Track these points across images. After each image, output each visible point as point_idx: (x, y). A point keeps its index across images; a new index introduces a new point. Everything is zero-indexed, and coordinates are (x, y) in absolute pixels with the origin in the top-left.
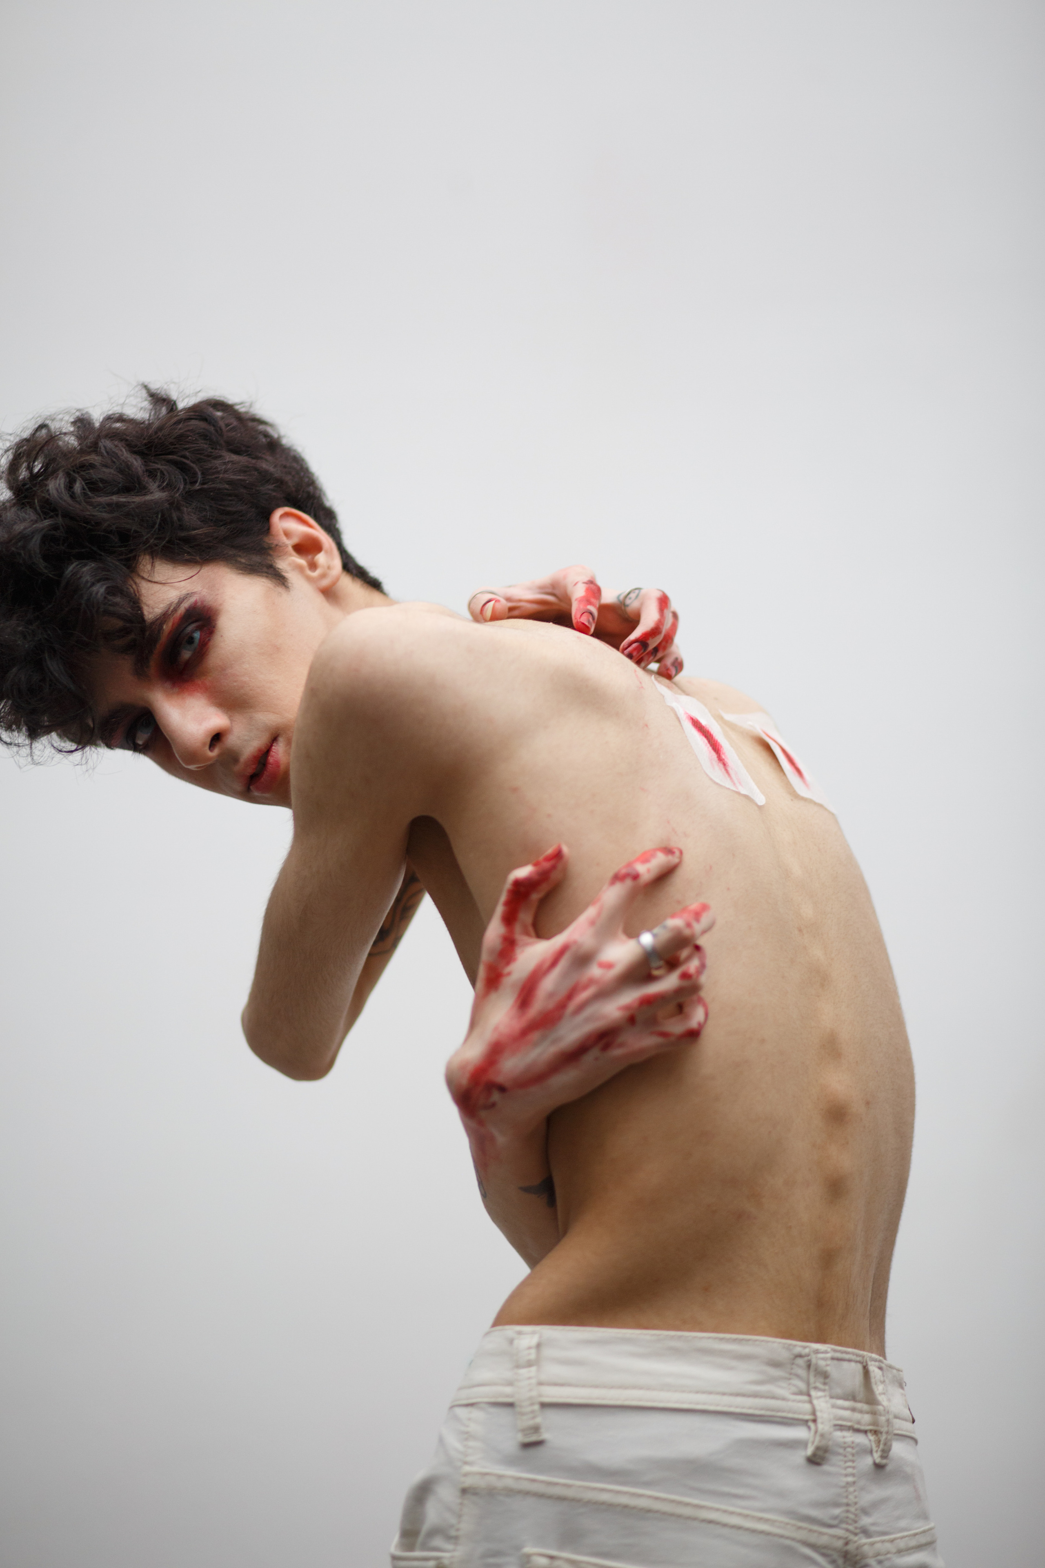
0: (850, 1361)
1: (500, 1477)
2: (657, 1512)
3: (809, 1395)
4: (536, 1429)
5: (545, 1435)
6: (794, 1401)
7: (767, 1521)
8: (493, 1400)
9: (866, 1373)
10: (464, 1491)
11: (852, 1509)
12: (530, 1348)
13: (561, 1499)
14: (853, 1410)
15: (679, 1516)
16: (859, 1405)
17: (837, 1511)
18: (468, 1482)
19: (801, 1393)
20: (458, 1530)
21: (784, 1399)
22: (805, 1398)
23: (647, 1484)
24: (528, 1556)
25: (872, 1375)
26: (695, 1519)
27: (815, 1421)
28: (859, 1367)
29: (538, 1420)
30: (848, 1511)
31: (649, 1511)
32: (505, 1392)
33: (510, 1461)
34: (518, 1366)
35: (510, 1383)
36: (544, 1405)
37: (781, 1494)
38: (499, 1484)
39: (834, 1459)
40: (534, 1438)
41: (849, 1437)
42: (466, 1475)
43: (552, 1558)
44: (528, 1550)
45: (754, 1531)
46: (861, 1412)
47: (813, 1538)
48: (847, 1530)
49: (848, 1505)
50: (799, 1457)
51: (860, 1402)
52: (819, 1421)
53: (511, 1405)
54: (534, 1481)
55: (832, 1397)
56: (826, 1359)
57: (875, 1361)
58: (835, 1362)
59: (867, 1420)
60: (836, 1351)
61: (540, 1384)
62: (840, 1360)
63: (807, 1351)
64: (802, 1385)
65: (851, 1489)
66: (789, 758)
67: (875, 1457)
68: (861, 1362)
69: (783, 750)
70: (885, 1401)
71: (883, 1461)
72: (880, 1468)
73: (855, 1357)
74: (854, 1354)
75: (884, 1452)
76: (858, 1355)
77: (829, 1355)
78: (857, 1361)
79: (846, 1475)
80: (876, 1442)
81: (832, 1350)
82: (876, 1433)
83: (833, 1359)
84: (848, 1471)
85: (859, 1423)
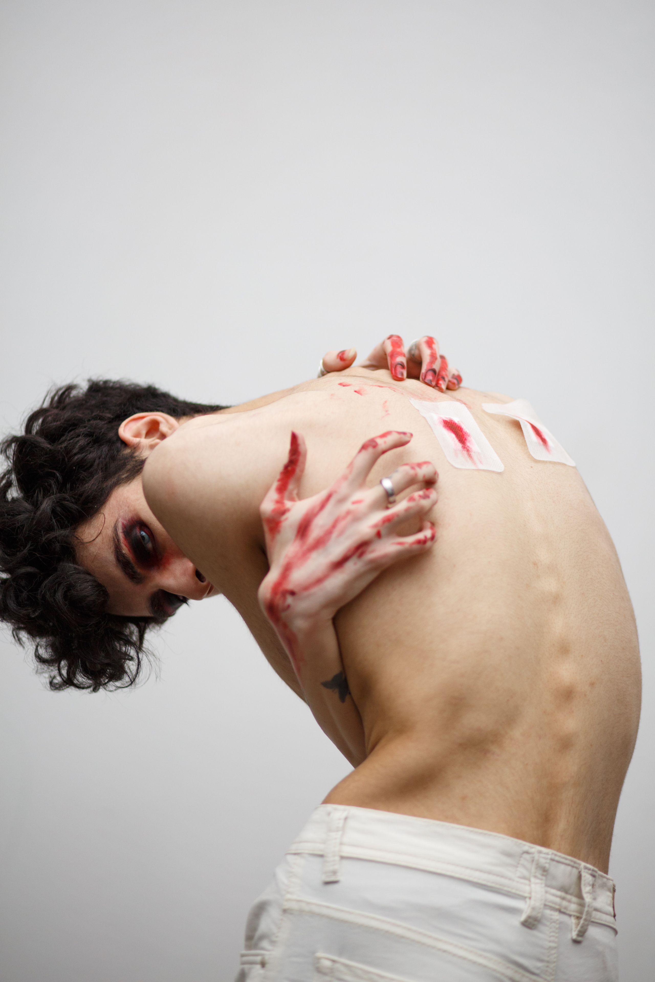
0: (567, 865)
1: (308, 903)
2: (408, 938)
3: (530, 880)
4: (335, 873)
5: (339, 877)
6: (518, 882)
7: (485, 958)
8: (311, 852)
9: (580, 877)
10: (285, 911)
11: (552, 966)
12: (340, 819)
14: (563, 899)
15: (423, 944)
16: (568, 897)
17: (539, 964)
18: (287, 905)
19: (524, 878)
20: (277, 937)
21: (510, 879)
22: (527, 882)
23: (405, 919)
24: (319, 959)
25: (583, 878)
26: (434, 948)
27: (530, 898)
28: (575, 871)
29: (336, 867)
30: (548, 967)
31: (403, 937)
32: (318, 848)
33: (315, 893)
34: (330, 831)
35: (323, 842)
36: (342, 858)
38: (306, 908)
39: (541, 927)
40: (332, 879)
41: (556, 916)
42: (287, 900)
43: (334, 961)
44: (319, 954)
45: (474, 963)
46: (569, 901)
47: (518, 977)
49: (548, 962)
50: (516, 921)
51: (571, 894)
52: (533, 898)
53: (322, 856)
54: (329, 908)
55: (547, 886)
56: (546, 859)
57: (589, 869)
58: (554, 863)
59: (573, 907)
60: (556, 855)
61: (341, 844)
62: (558, 862)
63: (532, 850)
64: (526, 873)
65: (553, 952)
66: (538, 433)
67: (574, 935)
68: (577, 868)
69: (534, 428)
70: (588, 898)
71: (579, 939)
72: (576, 942)
73: (572, 864)
74: (572, 861)
75: (582, 933)
76: (575, 862)
77: (549, 857)
78: (573, 867)
79: (550, 942)
80: (578, 924)
81: (552, 854)
82: (578, 918)
83: (552, 860)
84: (552, 939)
85: (566, 908)
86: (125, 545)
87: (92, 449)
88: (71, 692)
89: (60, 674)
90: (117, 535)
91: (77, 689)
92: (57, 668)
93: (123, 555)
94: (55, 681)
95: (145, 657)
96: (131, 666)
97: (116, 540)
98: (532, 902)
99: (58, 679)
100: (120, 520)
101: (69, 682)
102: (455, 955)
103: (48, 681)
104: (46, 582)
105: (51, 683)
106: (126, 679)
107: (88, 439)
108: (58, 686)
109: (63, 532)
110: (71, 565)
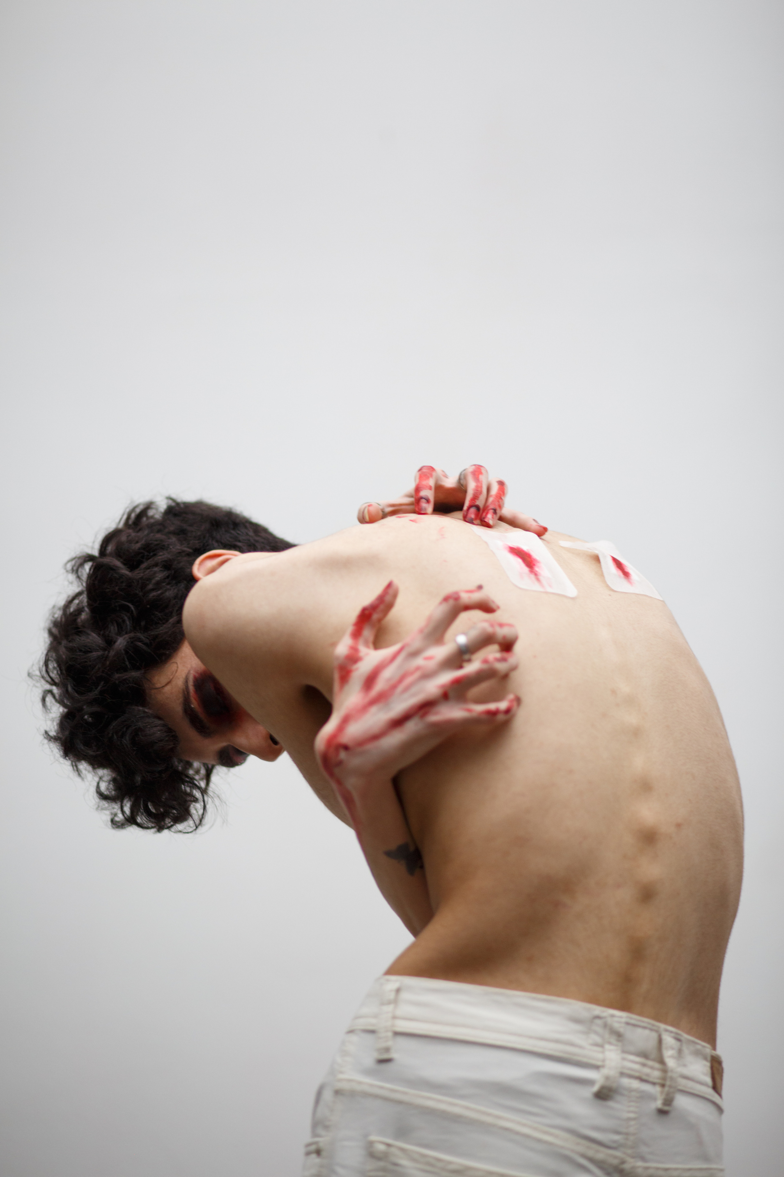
0: (645, 1028)
1: (360, 1083)
3: (603, 1047)
4: (387, 1050)
5: (393, 1055)
6: (589, 1050)
7: (551, 1134)
8: (364, 1028)
9: (660, 1041)
10: (336, 1093)
11: (632, 1138)
12: (394, 990)
13: (400, 1102)
14: (644, 1065)
16: (650, 1063)
17: (616, 1137)
18: (339, 1086)
19: (597, 1045)
20: (330, 1121)
21: (581, 1047)
22: (600, 1049)
23: (462, 1097)
24: (373, 1143)
25: (664, 1042)
27: (603, 1067)
28: (654, 1035)
29: (390, 1043)
30: (627, 1139)
31: (461, 1116)
32: (371, 1023)
33: (368, 1072)
34: (383, 1004)
35: (376, 1016)
36: (397, 1034)
37: (566, 1116)
38: (358, 1088)
39: (618, 1098)
40: (385, 1056)
41: (635, 1084)
42: (340, 1080)
43: (389, 1145)
45: (539, 1141)
46: (652, 1068)
47: (591, 1153)
48: (625, 1153)
49: (627, 1134)
50: (589, 1092)
51: (652, 1060)
52: (607, 1067)
53: (373, 1032)
54: (382, 1088)
55: (623, 1052)
56: (619, 1022)
57: (671, 1032)
58: (629, 1027)
59: (656, 1074)
60: (631, 1018)
61: (394, 1017)
62: (635, 1025)
63: (604, 1014)
64: (598, 1040)
65: (632, 1123)
66: (619, 565)
67: (659, 1104)
68: (657, 1031)
69: (615, 560)
70: (671, 1063)
71: (666, 1108)
72: (662, 1112)
73: (649, 1026)
74: (649, 1023)
75: (668, 1101)
76: (653, 1025)
77: (624, 1020)
78: (651, 1030)
79: (629, 1112)
80: (662, 1092)
81: (627, 1017)
82: (663, 1086)
83: (628, 1024)
84: (632, 1109)
85: (648, 1075)
86: (195, 699)
87: (168, 587)
88: (133, 831)
89: (123, 812)
90: (187, 687)
91: (141, 829)
92: (119, 806)
93: (192, 710)
94: (117, 819)
95: (210, 800)
96: (196, 809)
97: (186, 693)
98: (605, 1071)
99: (120, 817)
100: (192, 672)
101: (131, 820)
102: (517, 1133)
103: (109, 818)
104: (114, 724)
105: (112, 821)
106: (190, 822)
107: (166, 573)
108: (119, 824)
109: (135, 674)
110: (141, 708)
